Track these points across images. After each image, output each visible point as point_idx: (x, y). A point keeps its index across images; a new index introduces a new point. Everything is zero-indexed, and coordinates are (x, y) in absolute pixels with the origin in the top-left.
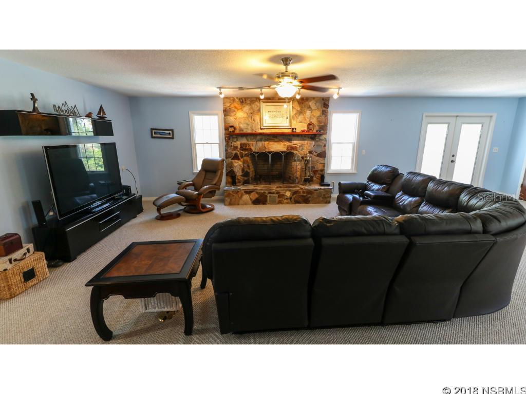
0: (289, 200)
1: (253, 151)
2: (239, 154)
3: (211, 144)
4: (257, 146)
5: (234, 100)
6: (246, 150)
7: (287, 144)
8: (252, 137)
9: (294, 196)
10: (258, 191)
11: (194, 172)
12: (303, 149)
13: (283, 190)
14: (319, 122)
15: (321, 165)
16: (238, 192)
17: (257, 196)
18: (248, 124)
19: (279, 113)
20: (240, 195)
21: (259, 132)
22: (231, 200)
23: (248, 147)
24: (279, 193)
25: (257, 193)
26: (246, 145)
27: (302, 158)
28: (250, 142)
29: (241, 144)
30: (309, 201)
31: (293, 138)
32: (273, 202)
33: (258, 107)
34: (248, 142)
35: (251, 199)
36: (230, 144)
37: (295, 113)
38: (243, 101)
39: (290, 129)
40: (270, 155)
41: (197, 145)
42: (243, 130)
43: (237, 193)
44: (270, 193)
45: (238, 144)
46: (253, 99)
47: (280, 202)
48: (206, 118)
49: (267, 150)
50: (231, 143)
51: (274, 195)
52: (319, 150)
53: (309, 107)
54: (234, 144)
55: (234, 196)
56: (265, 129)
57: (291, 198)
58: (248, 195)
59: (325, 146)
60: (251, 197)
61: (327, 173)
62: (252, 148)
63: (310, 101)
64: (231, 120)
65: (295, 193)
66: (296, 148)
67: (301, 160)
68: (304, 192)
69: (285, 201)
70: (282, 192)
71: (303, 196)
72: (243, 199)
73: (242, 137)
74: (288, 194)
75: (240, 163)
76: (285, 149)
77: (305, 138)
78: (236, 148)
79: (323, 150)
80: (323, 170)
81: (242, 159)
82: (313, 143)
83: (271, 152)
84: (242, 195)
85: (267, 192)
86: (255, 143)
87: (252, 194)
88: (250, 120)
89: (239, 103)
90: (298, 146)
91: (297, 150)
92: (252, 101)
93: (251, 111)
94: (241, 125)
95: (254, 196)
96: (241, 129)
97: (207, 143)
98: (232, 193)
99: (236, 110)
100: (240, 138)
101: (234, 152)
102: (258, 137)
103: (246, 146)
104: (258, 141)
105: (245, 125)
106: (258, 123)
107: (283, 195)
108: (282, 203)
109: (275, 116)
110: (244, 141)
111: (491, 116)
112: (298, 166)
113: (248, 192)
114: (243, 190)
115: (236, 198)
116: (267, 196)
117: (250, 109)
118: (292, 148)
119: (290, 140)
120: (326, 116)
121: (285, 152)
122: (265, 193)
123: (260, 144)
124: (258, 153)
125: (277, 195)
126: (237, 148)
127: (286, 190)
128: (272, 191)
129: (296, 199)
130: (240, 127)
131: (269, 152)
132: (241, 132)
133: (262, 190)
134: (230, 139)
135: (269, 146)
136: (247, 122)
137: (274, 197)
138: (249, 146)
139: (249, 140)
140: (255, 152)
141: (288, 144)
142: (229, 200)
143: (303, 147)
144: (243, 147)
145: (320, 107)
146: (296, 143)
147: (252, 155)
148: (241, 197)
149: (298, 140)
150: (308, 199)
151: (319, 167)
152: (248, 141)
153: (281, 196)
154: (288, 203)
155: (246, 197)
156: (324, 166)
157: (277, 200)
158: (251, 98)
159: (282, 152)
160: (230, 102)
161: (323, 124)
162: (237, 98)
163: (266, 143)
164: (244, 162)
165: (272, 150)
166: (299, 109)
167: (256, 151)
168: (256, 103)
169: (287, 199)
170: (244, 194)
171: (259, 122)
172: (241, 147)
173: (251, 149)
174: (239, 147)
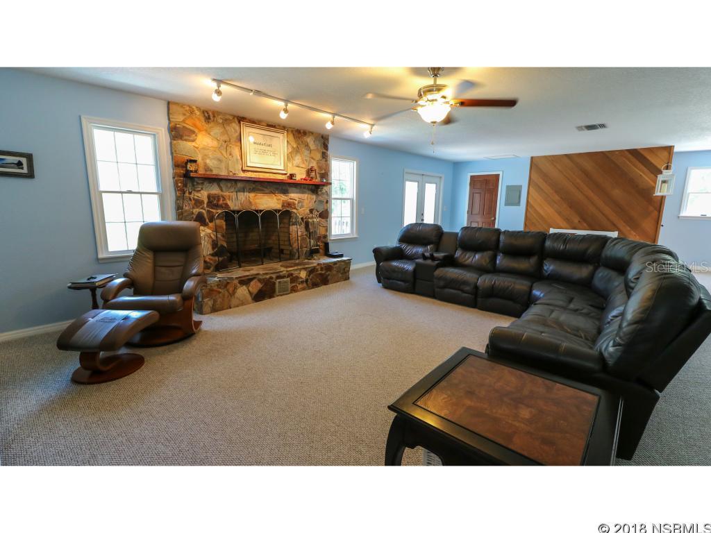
0: (305, 285)
1: (232, 208)
2: (205, 215)
3: (141, 193)
4: (238, 201)
5: (192, 112)
6: (217, 206)
7: (282, 199)
8: (229, 185)
9: (312, 275)
10: (261, 277)
11: (100, 256)
12: (302, 207)
13: (296, 270)
14: (320, 168)
15: (324, 229)
16: (228, 283)
17: (260, 285)
18: (220, 160)
19: (269, 148)
20: (231, 290)
21: (240, 175)
22: (215, 301)
23: (221, 202)
24: (292, 275)
25: (260, 280)
26: (218, 197)
27: (302, 219)
28: (226, 194)
29: (209, 197)
30: (328, 281)
31: (291, 189)
32: (284, 292)
33: (236, 131)
34: (221, 193)
35: (250, 293)
36: (187, 194)
37: (290, 151)
38: (209, 116)
39: (286, 174)
40: (259, 215)
41: (103, 194)
42: (211, 170)
43: (226, 286)
44: (278, 277)
45: (203, 195)
46: (228, 117)
47: (294, 290)
48: (124, 138)
49: (253, 208)
50: (190, 193)
51: (285, 279)
52: (321, 209)
53: (307, 145)
54: (196, 195)
55: (220, 292)
56: (249, 171)
57: (307, 281)
58: (244, 287)
59: (327, 202)
60: (250, 289)
61: (331, 240)
62: (229, 203)
63: (308, 137)
64: (187, 148)
65: (312, 271)
66: (294, 204)
67: (301, 223)
68: (322, 269)
69: (300, 286)
70: (296, 273)
71: (320, 274)
72: (237, 295)
73: (210, 183)
74: (303, 275)
75: (209, 231)
76: (279, 206)
77: (305, 190)
78: (198, 203)
79: (326, 208)
80: (325, 237)
81: (210, 224)
82: (314, 197)
83: (261, 211)
84: (235, 288)
85: (274, 276)
86: (234, 195)
87: (252, 283)
88: (224, 153)
89: (203, 119)
90: (296, 202)
91: (295, 208)
92: (226, 120)
93: (225, 138)
94: (208, 161)
95: (255, 286)
96: (207, 168)
97: (130, 192)
98: (215, 288)
99: (196, 130)
100: (206, 184)
101: (196, 211)
102: (239, 185)
103: (219, 200)
104: (239, 191)
105: (216, 162)
106: (237, 160)
107: (297, 278)
108: (296, 291)
109: (264, 152)
110: (215, 190)
111: (441, 177)
112: (297, 231)
113: (245, 281)
114: (236, 278)
115: (224, 296)
116: (274, 284)
117: (222, 134)
118: (289, 205)
119: (285, 192)
120: (326, 161)
121: (279, 211)
122: (271, 278)
123: (243, 197)
124: (238, 212)
125: (289, 279)
126: (202, 202)
127: (300, 270)
128: (281, 274)
129: (314, 280)
130: (206, 165)
131: (257, 211)
132: (208, 173)
133: (267, 274)
134: (186, 186)
135: (257, 201)
136: (219, 155)
137: (286, 282)
138: (224, 199)
139: (224, 189)
140: (234, 211)
141: (283, 197)
142: (210, 303)
143: (302, 202)
144: (213, 202)
145: (319, 147)
146: (294, 196)
147: (229, 216)
148: (234, 292)
149: (297, 193)
150: (327, 277)
151: (321, 231)
152: (222, 190)
153: (294, 279)
154: (304, 289)
155: (242, 291)
156: (327, 230)
157: (290, 286)
158: (225, 114)
159: (276, 211)
160: (184, 115)
161: (323, 172)
162: (199, 109)
163: (252, 195)
164: (216, 230)
165: (261, 208)
166: (295, 146)
167: (236, 208)
168: (234, 124)
169: (302, 282)
170: (239, 285)
171: (239, 158)
172: (210, 202)
173: (226, 204)
174: (206, 202)
